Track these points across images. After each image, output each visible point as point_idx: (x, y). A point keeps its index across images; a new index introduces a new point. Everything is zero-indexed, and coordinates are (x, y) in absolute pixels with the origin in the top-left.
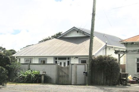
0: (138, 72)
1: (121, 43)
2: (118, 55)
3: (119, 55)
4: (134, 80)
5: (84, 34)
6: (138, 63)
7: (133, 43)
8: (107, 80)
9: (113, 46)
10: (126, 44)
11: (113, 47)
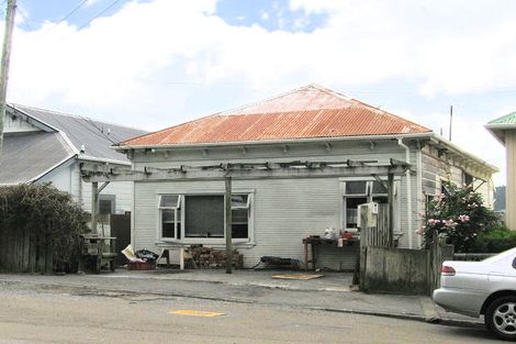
0: (164, 236)
1: (117, 150)
2: (91, 184)
3: (95, 184)
4: (140, 260)
5: (33, 126)
6: (164, 210)
7: (148, 150)
8: (37, 259)
9: (103, 160)
10: (131, 153)
11: (104, 163)
